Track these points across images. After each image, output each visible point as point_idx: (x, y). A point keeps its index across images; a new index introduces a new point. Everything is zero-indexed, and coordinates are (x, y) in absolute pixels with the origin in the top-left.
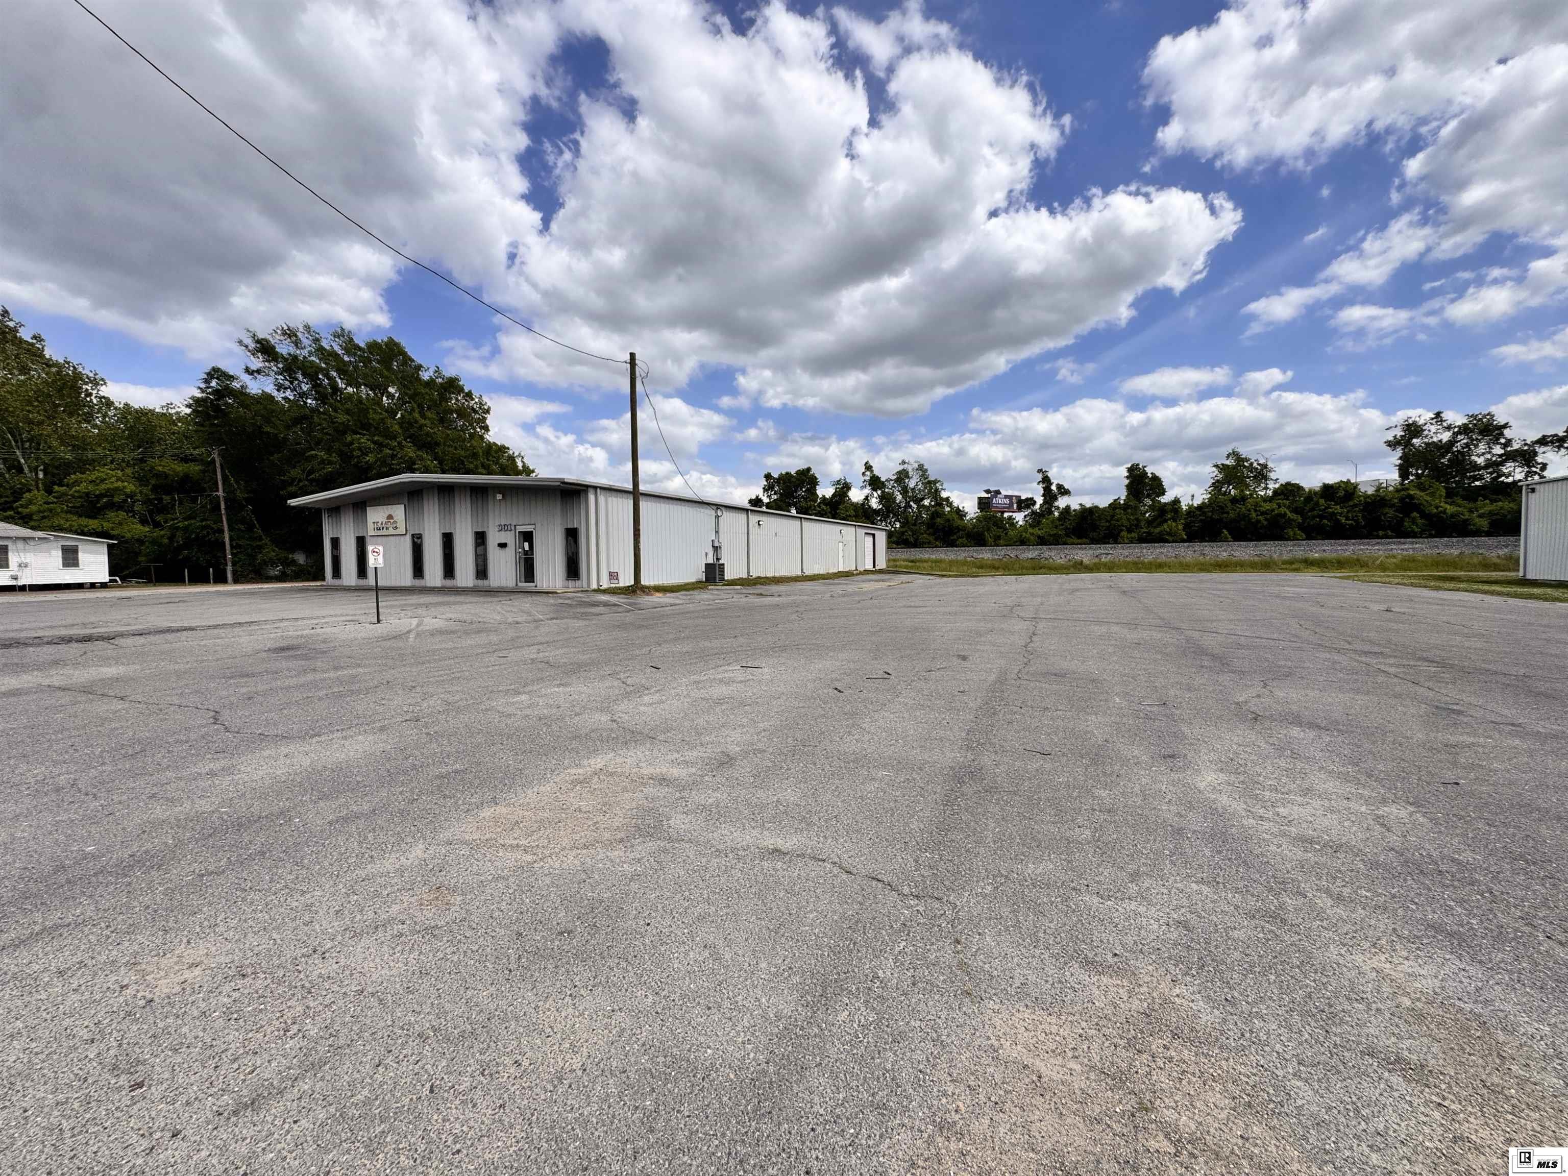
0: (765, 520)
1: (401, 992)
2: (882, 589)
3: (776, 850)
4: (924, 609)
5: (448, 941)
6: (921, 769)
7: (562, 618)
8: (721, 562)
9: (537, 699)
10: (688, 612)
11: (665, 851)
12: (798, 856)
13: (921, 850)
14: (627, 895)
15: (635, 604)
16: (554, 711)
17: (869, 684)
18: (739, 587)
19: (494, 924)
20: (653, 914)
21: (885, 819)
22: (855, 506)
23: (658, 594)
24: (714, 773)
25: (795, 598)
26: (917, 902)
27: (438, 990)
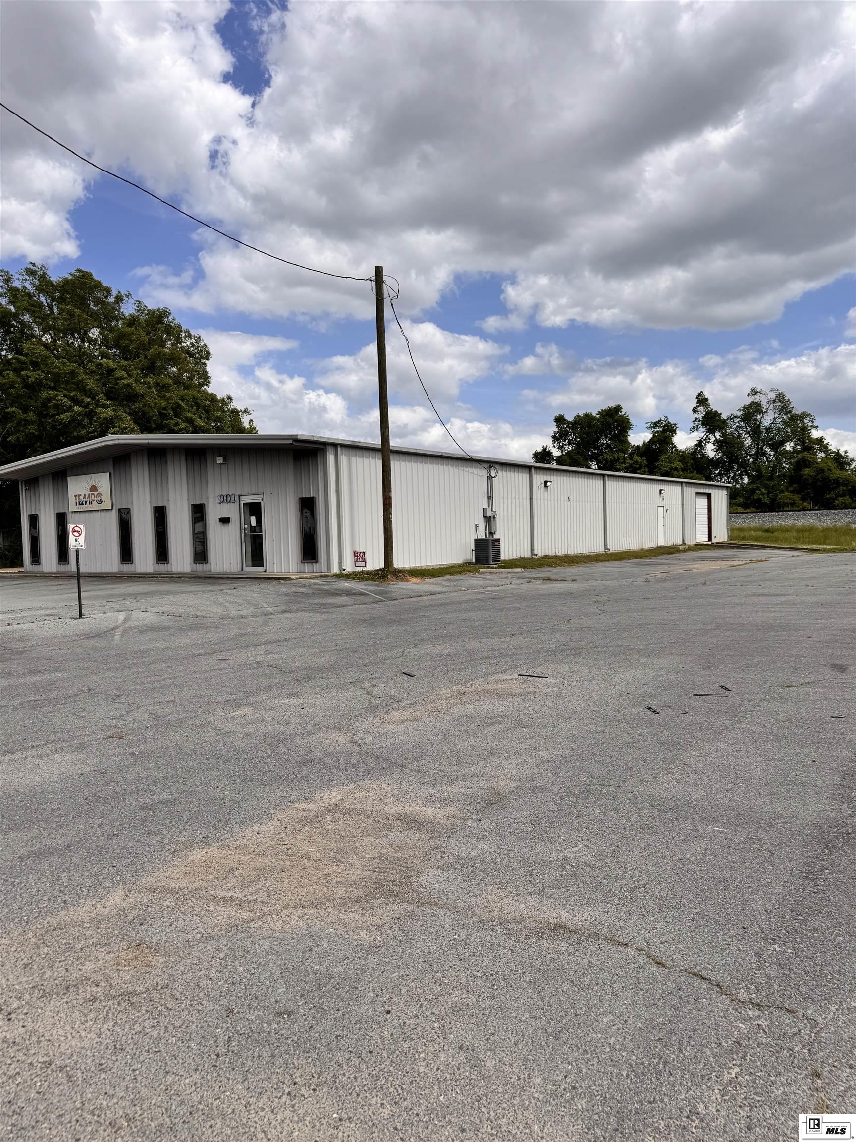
0: (556, 481)
1: (93, 1069)
2: (721, 570)
3: (559, 927)
4: (783, 599)
5: (147, 1011)
6: (770, 825)
7: (296, 611)
8: (495, 537)
9: (262, 713)
10: (451, 603)
11: (412, 916)
12: (590, 936)
13: (766, 940)
14: (364, 971)
15: (386, 592)
16: (282, 728)
17: (698, 703)
18: (519, 570)
19: (201, 995)
20: (395, 999)
21: (715, 893)
22: (683, 456)
23: (414, 580)
24: (480, 816)
25: (595, 583)
26: (757, 1013)
27: (134, 1070)
